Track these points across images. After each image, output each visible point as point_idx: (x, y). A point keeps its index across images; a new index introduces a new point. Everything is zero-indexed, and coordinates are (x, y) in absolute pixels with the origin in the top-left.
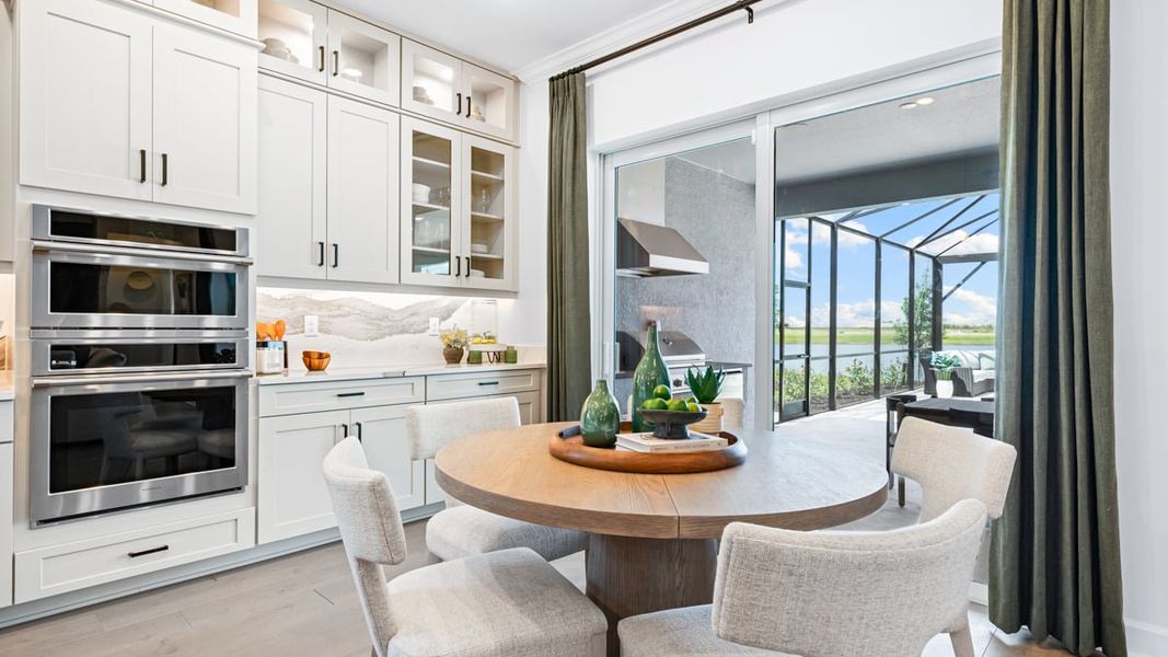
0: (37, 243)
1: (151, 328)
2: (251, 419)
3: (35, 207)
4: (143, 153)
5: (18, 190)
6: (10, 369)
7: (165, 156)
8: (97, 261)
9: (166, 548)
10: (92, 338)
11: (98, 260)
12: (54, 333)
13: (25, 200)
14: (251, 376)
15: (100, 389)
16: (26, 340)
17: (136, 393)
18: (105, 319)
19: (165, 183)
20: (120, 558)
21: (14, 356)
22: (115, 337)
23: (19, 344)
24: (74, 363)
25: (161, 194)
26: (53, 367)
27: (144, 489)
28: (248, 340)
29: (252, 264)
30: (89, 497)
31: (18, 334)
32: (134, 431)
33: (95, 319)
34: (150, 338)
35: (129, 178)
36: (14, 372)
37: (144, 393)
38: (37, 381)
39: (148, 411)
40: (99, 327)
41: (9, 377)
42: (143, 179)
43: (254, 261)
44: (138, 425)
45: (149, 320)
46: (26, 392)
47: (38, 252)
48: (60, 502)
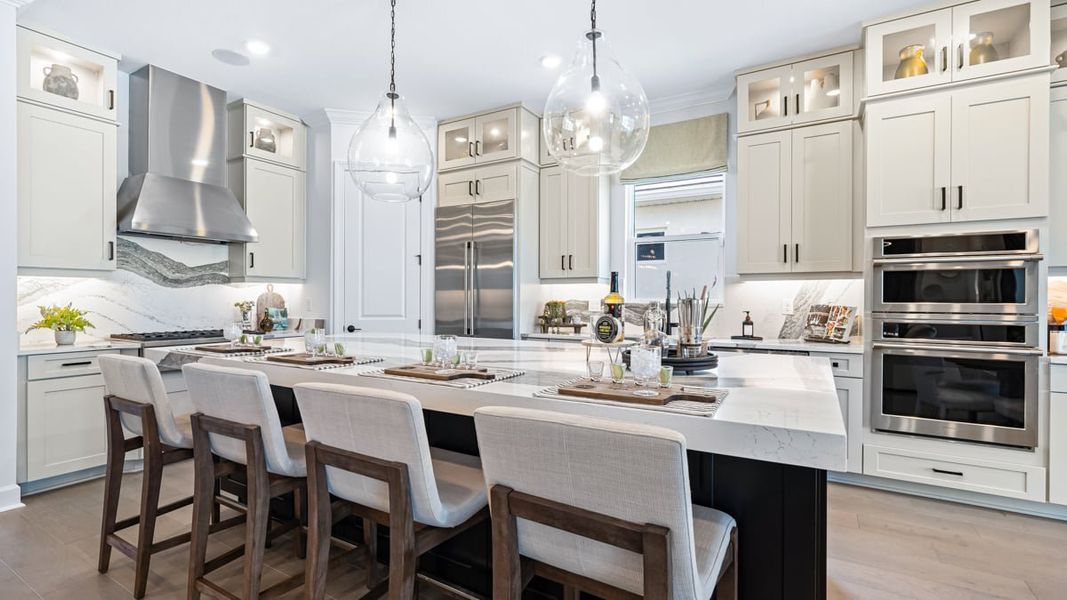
0: (876, 261)
1: (956, 313)
2: (1042, 392)
3: (875, 239)
4: (944, 189)
5: (866, 231)
6: (861, 334)
7: (960, 188)
8: (914, 269)
9: (961, 474)
10: (910, 319)
11: (915, 267)
12: (884, 315)
13: (869, 236)
14: (1041, 355)
15: (917, 353)
16: (869, 319)
17: (940, 358)
18: (919, 306)
19: (960, 206)
20: (927, 469)
21: (863, 328)
22: (925, 319)
23: (866, 320)
24: (897, 334)
25: (960, 216)
26: (884, 336)
27: (952, 428)
28: (1038, 325)
29: (1042, 259)
30: (908, 423)
31: (866, 315)
32: (942, 387)
33: (912, 306)
34: (956, 320)
35: (933, 208)
36: (863, 337)
37: (947, 359)
38: (876, 344)
39: (955, 373)
40: (915, 312)
41: (860, 340)
42: (944, 208)
43: (1044, 257)
44: (942, 383)
45: (956, 307)
46: (870, 350)
47: (877, 266)
48: (888, 420)
